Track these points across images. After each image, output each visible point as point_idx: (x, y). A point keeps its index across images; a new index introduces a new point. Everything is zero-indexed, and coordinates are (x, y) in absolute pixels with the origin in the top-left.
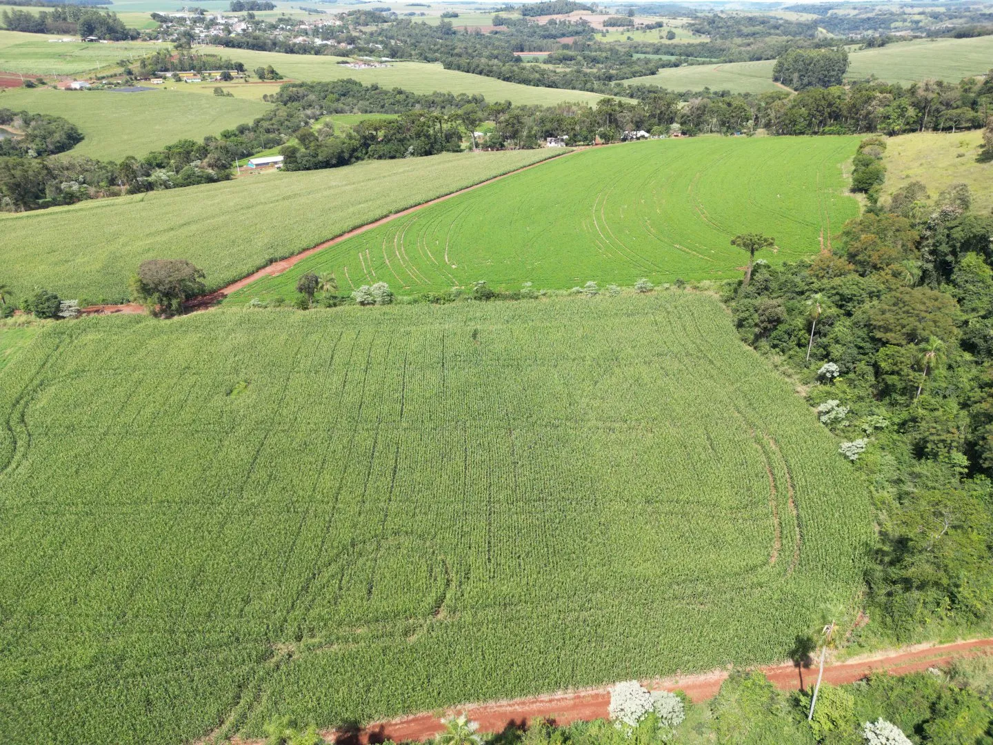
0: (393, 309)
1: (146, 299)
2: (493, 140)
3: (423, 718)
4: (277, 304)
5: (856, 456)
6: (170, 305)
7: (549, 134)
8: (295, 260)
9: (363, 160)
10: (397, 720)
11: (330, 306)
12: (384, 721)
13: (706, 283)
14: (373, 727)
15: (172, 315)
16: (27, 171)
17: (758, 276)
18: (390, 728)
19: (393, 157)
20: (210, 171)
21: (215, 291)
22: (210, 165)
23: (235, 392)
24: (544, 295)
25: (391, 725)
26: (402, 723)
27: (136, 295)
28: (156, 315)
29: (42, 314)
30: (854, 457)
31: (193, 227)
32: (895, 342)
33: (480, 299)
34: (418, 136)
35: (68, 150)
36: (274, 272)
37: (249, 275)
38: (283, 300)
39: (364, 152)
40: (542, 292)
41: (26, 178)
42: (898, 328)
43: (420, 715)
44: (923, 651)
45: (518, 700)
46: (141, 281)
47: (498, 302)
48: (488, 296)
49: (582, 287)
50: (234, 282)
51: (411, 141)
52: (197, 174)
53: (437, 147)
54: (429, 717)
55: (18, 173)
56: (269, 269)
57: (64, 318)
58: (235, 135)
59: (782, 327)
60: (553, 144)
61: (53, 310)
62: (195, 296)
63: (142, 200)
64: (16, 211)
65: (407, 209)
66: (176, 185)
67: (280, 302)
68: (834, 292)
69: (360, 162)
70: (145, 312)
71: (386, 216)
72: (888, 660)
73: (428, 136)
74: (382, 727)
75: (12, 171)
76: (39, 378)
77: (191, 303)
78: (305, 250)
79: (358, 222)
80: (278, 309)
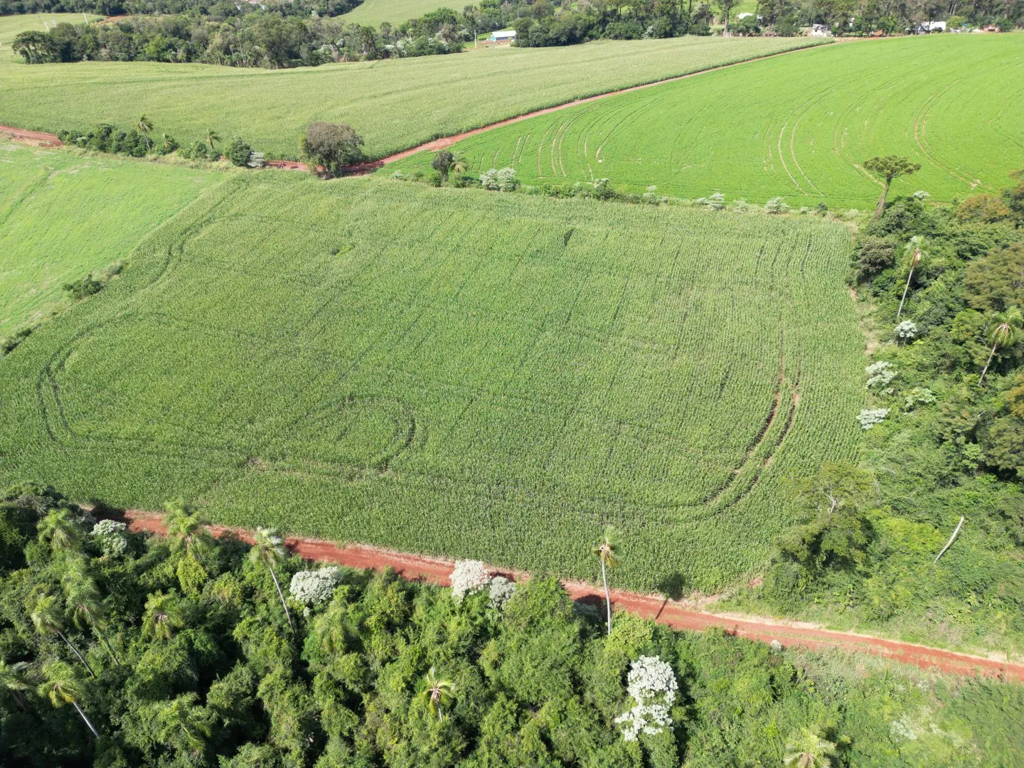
0: (511, 197)
1: (309, 157)
2: (749, 25)
3: (327, 545)
4: (415, 178)
5: (871, 426)
6: (329, 167)
7: (821, 20)
8: (459, 138)
9: (597, 39)
10: (308, 540)
11: (458, 186)
12: (301, 538)
13: (854, 212)
14: (291, 540)
15: (332, 177)
16: (281, 30)
17: (893, 211)
18: (303, 545)
19: (629, 38)
20: (444, 42)
21: (377, 160)
22: (445, 36)
23: (341, 252)
24: (666, 202)
25: (303, 542)
26: (312, 544)
27: (302, 154)
28: (320, 175)
29: (237, 162)
30: (867, 427)
31: (394, 96)
32: (977, 306)
33: (598, 198)
34: (663, 14)
35: (346, 12)
36: (434, 148)
37: (412, 148)
38: (422, 175)
39: (600, 30)
40: (664, 198)
41: (280, 36)
42: (988, 290)
43: (328, 542)
44: (804, 630)
45: (405, 554)
46: (306, 140)
47: (615, 204)
48: (607, 195)
49: (707, 198)
50: (396, 153)
51: (654, 19)
52: (430, 44)
53: (680, 28)
54: (332, 546)
55: (273, 31)
56: (432, 144)
57: (251, 167)
58: (495, 6)
59: (887, 273)
60: (819, 32)
61: (244, 159)
62: (359, 162)
63: (371, 67)
64: (272, 68)
65: (596, 95)
66: (410, 55)
67: (420, 176)
68: (961, 238)
69: (594, 41)
70: (308, 172)
71: (570, 101)
72: (761, 626)
73: (673, 17)
74: (297, 542)
75: (270, 30)
76: (209, 215)
77: (353, 168)
78: (473, 129)
79: (536, 105)
80: (413, 183)
